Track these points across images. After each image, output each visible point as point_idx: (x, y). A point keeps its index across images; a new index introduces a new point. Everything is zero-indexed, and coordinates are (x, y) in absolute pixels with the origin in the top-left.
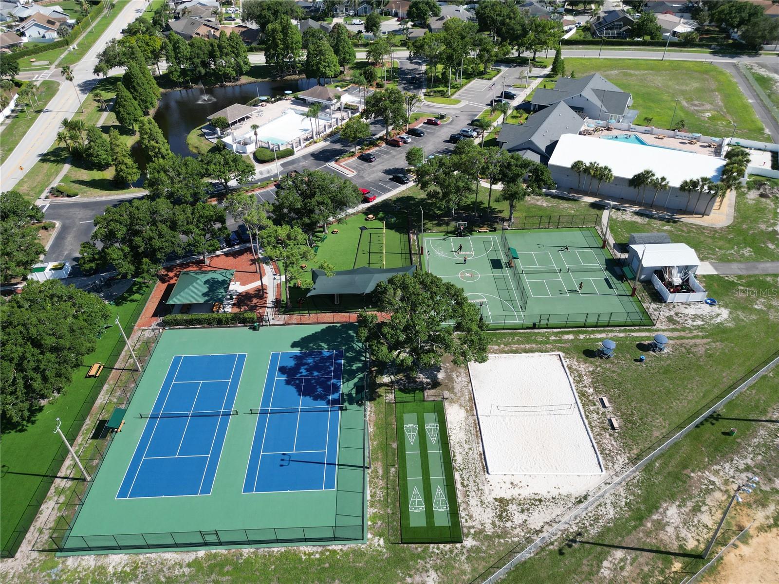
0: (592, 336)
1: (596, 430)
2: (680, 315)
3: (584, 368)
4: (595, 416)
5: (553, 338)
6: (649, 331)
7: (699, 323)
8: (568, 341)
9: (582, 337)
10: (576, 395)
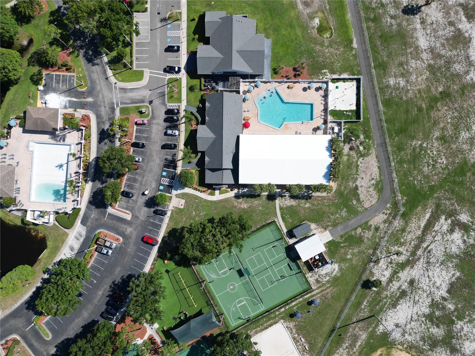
0: (291, 305)
1: (302, 353)
2: (321, 276)
3: (291, 325)
4: (300, 347)
5: (277, 313)
6: (310, 292)
7: (328, 278)
8: (283, 312)
9: (287, 307)
10: (292, 340)
